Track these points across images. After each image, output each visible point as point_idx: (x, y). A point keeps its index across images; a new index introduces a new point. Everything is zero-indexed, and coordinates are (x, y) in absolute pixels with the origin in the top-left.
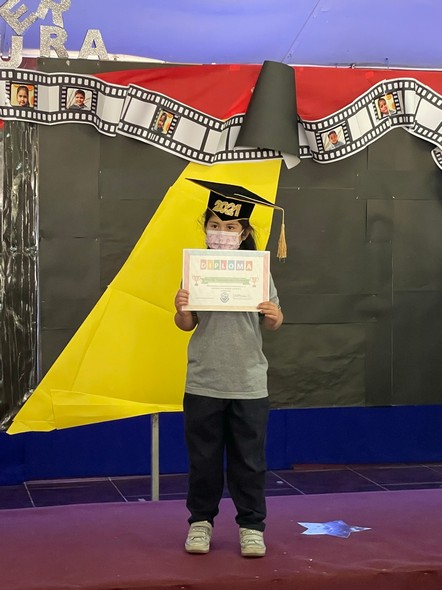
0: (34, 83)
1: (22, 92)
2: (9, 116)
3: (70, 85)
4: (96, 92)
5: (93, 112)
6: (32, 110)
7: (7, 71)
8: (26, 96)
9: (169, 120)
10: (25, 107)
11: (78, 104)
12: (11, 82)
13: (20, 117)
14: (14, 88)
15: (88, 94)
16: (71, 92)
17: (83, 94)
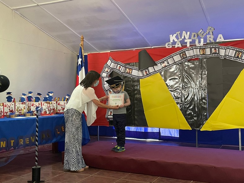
0: (205, 48)
1: (203, 51)
2: (200, 57)
3: (212, 48)
4: (219, 48)
5: (219, 53)
6: (205, 55)
7: (199, 47)
8: (204, 52)
9: (240, 54)
10: (204, 54)
11: (215, 52)
12: (200, 49)
13: (203, 57)
14: (201, 50)
15: (217, 49)
16: (213, 49)
17: (216, 49)
